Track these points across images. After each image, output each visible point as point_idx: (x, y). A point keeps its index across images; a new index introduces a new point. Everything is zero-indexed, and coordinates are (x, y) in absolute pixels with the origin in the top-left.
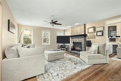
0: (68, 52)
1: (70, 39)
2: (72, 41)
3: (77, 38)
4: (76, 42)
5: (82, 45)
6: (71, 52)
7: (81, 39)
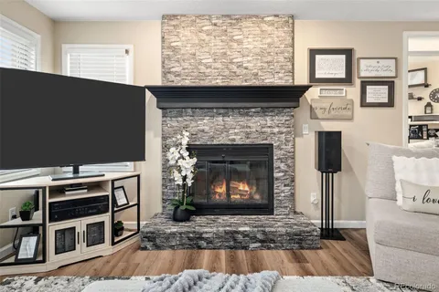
3: (226, 111)
5: (277, 164)
7: (268, 118)
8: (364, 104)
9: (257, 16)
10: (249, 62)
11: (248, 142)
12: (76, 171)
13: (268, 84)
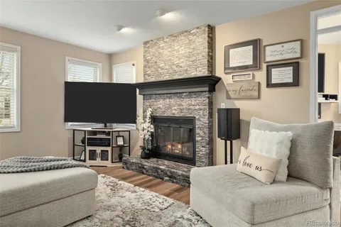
0: (127, 165)
1: (140, 98)
2: (144, 112)
3: (171, 95)
4: (168, 114)
5: (198, 131)
6: (141, 170)
7: (193, 99)
8: (269, 85)
9: (186, 31)
10: (182, 62)
11: (181, 115)
12: (106, 126)
13: (193, 76)
